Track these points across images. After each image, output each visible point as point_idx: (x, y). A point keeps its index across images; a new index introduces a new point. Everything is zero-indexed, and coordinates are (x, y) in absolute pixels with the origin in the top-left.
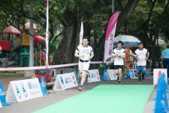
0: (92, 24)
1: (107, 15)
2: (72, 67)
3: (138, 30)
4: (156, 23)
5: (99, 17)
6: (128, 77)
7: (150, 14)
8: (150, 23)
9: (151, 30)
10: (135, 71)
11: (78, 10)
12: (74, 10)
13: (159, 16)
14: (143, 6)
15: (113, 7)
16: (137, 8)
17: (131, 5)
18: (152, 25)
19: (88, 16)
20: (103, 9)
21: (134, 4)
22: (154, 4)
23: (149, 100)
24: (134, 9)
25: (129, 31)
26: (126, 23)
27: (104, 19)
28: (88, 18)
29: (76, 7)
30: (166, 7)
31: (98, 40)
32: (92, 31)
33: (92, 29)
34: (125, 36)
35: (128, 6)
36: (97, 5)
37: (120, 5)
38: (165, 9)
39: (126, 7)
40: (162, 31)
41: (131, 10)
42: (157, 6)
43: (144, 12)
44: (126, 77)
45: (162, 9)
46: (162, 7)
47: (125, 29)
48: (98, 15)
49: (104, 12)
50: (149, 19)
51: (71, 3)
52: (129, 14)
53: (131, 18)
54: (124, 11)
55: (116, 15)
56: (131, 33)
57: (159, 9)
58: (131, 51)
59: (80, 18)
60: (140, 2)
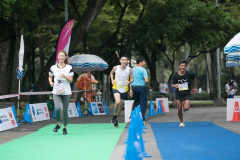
0: (37, 38)
1: (59, 26)
2: (8, 100)
3: (102, 46)
4: (128, 37)
5: (47, 29)
6: (90, 113)
7: (119, 25)
8: (119, 37)
9: (121, 47)
10: (99, 105)
11: (16, 18)
12: (11, 18)
13: (132, 28)
14: (109, 13)
15: (66, 14)
16: (100, 16)
17: (92, 12)
18: (121, 41)
19: (31, 26)
20: (51, 17)
21: (96, 10)
22: (124, 9)
23: (119, 143)
24: (96, 17)
25: (90, 48)
26: (85, 38)
27: (54, 33)
28: (31, 30)
29: (12, 14)
30: (141, 14)
31: (46, 61)
32: (38, 49)
33: (37, 46)
34: (83, 55)
35: (88, 13)
36: (43, 12)
37: (76, 12)
38: (140, 18)
39: (84, 14)
40: (137, 48)
41: (92, 18)
42: (128, 13)
43: (111, 21)
44: (86, 113)
45: (136, 18)
46: (136, 14)
47: (85, 46)
48: (46, 26)
49: (54, 22)
50: (117, 32)
51: (6, 9)
52: (89, 24)
53: (93, 30)
54: (81, 19)
55: (70, 26)
56: (92, 52)
57: (131, 17)
58: (93, 77)
59: (19, 29)
60: (104, 8)
